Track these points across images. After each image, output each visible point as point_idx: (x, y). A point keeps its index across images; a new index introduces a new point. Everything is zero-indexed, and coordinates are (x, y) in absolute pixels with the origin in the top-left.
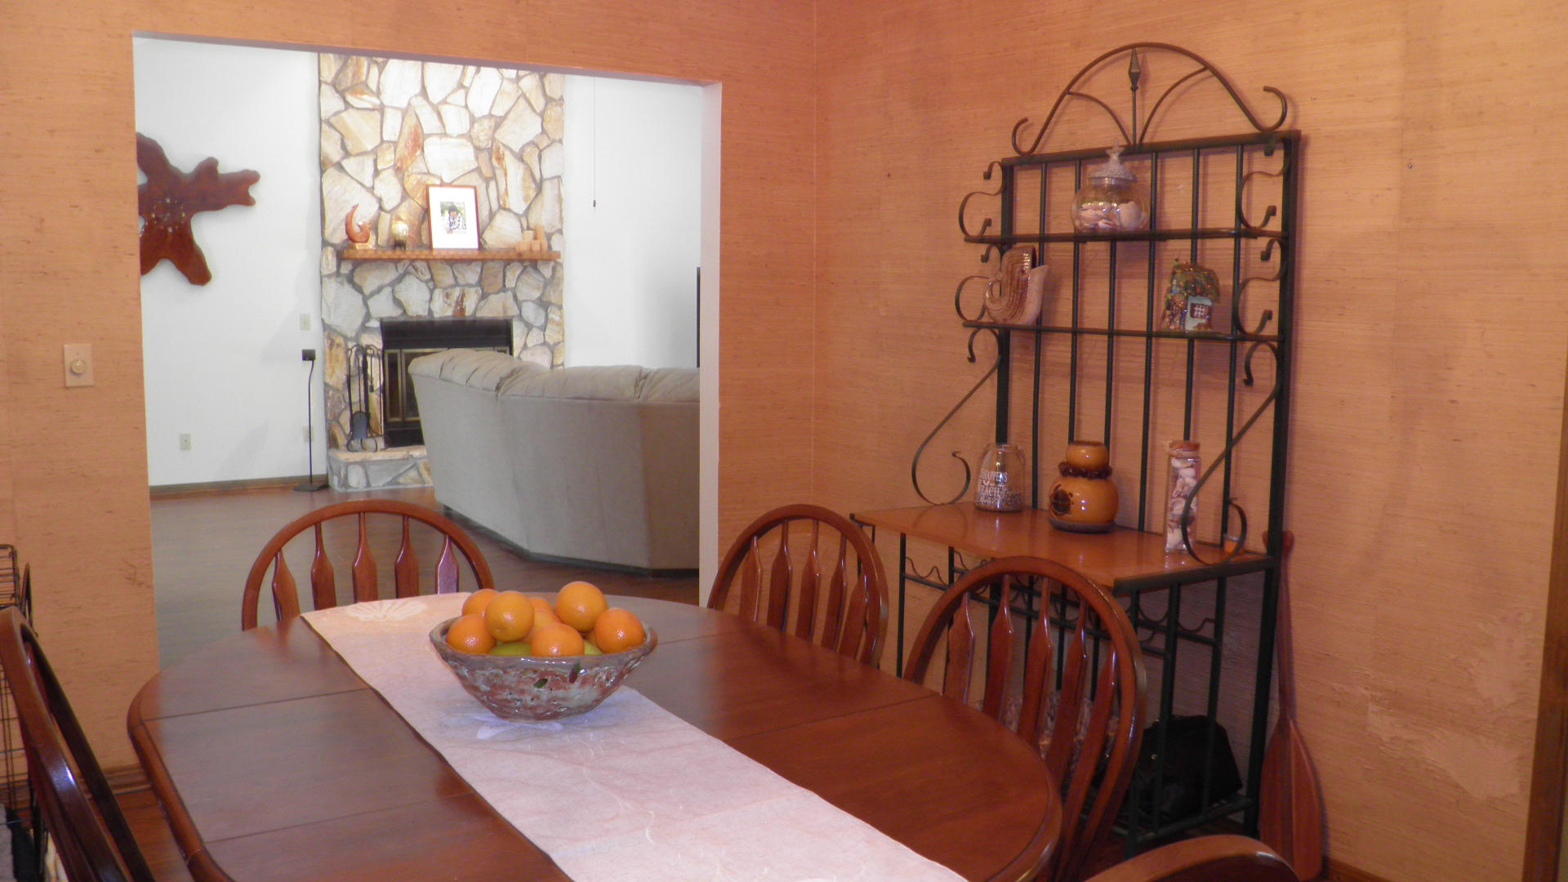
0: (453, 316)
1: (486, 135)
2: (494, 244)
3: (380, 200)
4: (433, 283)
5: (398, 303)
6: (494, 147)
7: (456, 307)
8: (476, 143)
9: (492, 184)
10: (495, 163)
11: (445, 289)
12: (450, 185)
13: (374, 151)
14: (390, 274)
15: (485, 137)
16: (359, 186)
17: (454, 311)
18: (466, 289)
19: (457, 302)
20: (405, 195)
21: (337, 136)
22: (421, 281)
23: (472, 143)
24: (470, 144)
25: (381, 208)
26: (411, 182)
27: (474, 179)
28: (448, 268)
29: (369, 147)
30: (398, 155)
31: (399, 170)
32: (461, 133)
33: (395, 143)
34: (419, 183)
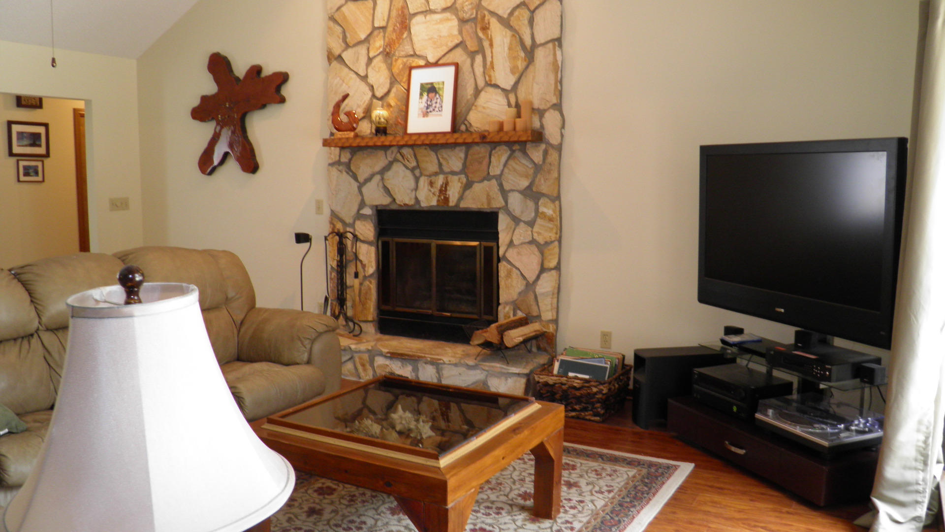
0: (438, 205)
1: (472, 3)
2: (478, 125)
3: (372, 88)
4: (417, 172)
5: (387, 191)
6: (479, 16)
7: (439, 196)
8: (461, 14)
9: (479, 59)
10: (481, 34)
11: (430, 176)
12: (436, 64)
13: (367, 39)
14: (379, 161)
15: (470, 7)
16: (354, 76)
17: (438, 201)
18: (450, 177)
19: (441, 191)
20: (393, 80)
21: (338, 30)
22: (407, 168)
23: (457, 15)
24: (454, 17)
25: (374, 96)
26: (399, 65)
27: (459, 56)
28: (433, 154)
29: (363, 36)
30: (387, 39)
31: (387, 55)
32: (444, 6)
33: (384, 28)
34: (404, 64)
